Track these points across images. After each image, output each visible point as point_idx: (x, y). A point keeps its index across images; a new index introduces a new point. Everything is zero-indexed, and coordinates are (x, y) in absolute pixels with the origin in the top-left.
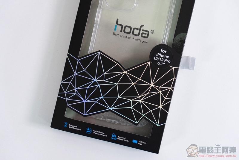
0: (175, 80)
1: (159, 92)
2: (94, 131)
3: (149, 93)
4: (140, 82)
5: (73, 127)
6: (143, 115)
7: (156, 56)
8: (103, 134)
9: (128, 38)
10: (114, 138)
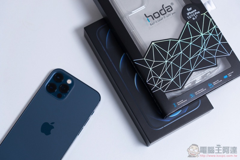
0: (212, 20)
1: (210, 35)
2: (195, 93)
3: (205, 41)
4: (193, 39)
5: (181, 102)
6: (215, 57)
7: (188, 16)
8: (202, 90)
9: (162, 19)
10: (211, 86)
